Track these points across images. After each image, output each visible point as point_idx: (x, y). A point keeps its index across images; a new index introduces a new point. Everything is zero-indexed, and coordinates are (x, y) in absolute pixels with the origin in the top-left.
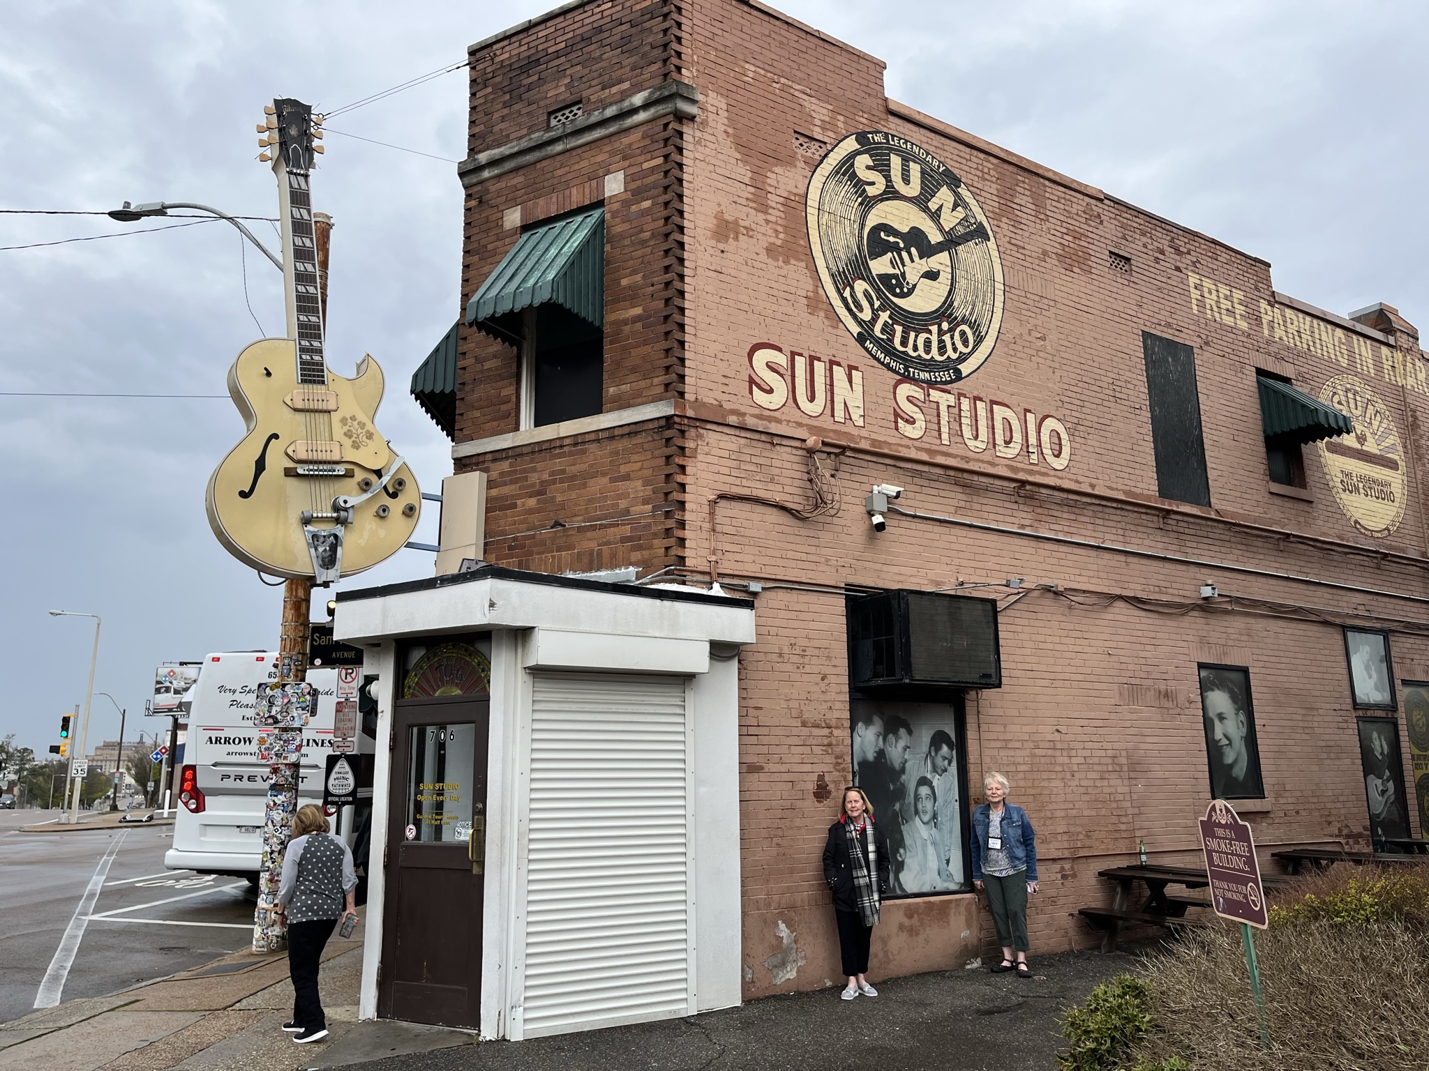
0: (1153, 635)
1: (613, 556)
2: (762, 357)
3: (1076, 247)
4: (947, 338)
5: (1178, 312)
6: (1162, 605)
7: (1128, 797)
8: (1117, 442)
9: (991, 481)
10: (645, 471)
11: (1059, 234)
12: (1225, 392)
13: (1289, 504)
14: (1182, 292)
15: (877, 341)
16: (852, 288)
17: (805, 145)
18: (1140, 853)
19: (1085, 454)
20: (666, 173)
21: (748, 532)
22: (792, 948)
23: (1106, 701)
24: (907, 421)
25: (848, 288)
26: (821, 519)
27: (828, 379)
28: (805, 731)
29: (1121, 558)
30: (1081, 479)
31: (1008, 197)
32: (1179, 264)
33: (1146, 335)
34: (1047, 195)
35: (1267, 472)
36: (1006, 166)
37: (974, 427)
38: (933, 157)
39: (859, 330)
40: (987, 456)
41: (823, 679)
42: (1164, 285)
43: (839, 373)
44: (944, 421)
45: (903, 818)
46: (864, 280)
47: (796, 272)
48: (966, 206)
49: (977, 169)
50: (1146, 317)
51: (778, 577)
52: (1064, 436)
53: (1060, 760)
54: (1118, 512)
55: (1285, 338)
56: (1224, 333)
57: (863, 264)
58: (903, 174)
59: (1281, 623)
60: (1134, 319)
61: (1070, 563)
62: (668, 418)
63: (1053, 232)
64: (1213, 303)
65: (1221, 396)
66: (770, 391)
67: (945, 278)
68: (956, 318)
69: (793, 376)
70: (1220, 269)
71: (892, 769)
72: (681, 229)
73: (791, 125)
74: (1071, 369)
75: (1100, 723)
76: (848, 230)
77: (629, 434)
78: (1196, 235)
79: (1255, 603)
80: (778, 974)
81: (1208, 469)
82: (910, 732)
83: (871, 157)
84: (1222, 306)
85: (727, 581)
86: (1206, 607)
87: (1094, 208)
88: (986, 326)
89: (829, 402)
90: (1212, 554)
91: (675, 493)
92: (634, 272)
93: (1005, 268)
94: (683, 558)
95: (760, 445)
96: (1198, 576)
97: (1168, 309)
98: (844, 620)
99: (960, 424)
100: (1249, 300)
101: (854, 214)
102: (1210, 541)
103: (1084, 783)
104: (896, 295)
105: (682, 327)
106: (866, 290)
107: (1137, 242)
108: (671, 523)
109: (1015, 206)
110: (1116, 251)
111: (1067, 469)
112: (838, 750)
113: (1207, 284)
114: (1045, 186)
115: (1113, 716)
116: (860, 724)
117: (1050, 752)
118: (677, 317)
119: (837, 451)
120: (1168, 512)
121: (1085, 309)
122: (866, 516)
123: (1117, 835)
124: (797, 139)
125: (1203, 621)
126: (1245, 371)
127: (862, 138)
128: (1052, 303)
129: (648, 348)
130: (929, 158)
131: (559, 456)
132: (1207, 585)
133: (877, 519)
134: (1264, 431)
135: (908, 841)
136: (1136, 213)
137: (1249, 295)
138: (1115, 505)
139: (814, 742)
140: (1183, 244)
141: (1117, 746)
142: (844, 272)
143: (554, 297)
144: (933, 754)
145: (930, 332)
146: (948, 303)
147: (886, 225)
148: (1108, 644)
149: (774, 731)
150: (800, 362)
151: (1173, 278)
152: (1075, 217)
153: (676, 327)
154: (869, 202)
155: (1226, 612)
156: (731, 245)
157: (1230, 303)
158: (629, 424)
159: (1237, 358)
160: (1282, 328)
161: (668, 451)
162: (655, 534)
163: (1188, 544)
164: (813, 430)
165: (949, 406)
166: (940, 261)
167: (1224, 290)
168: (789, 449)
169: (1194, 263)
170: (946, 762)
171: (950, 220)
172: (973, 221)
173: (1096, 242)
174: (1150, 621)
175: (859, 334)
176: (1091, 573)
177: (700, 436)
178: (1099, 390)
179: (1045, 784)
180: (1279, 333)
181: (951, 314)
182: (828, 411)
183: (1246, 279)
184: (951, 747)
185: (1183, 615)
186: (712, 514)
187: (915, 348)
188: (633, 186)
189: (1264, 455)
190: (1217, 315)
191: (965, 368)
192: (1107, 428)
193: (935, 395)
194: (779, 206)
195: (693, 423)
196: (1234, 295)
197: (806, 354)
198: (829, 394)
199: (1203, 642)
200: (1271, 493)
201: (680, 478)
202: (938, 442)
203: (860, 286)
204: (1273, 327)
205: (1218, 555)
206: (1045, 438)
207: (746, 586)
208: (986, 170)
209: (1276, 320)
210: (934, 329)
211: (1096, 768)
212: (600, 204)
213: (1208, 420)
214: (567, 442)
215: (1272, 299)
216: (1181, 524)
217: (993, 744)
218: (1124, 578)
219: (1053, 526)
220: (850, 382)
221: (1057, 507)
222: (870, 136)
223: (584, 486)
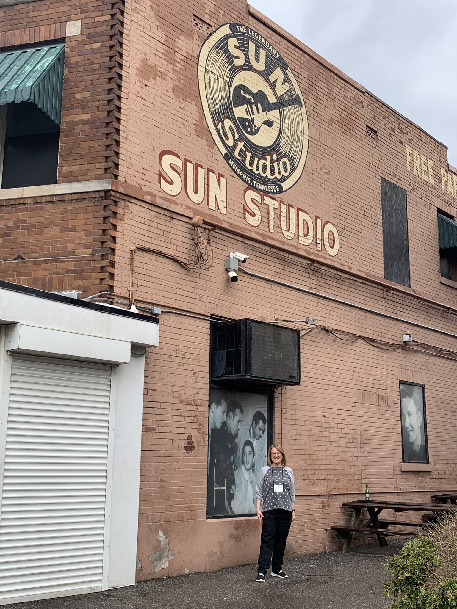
0: (377, 361)
1: (61, 282)
2: (167, 159)
3: (349, 119)
4: (275, 164)
5: (400, 168)
6: (382, 344)
7: (359, 459)
8: (364, 243)
9: (295, 258)
10: (87, 226)
11: (340, 110)
12: (421, 220)
13: (450, 290)
14: (402, 156)
15: (236, 161)
16: (223, 123)
17: (199, 25)
18: (366, 493)
19: (347, 248)
20: (112, 26)
21: (153, 274)
22: (166, 548)
23: (351, 400)
24: (250, 214)
25: (220, 124)
26: (198, 270)
27: (206, 180)
28: (182, 407)
29: (362, 313)
30: (344, 263)
31: (313, 81)
32: (402, 139)
33: (383, 180)
34: (335, 84)
35: (440, 271)
36: (313, 61)
37: (288, 224)
38: (273, 48)
39: (226, 151)
40: (293, 243)
41: (194, 374)
42: (393, 151)
43: (213, 177)
44: (271, 218)
45: (235, 466)
46: (230, 119)
47: (191, 107)
48: (290, 83)
49: (297, 60)
50: (383, 169)
51: (171, 306)
52: (336, 235)
53: (324, 434)
54: (362, 285)
55: (452, 193)
56: (423, 185)
57: (230, 109)
58: (255, 55)
59: (442, 360)
60: (377, 169)
61: (335, 314)
62: (106, 192)
63: (337, 108)
64: (418, 166)
65: (419, 222)
66: (171, 183)
67: (276, 126)
68: (281, 153)
69: (186, 176)
70: (422, 146)
71: (231, 434)
72: (121, 66)
73: (192, 10)
74: (342, 195)
75: (347, 413)
76: (222, 85)
77: (76, 200)
78: (411, 123)
79: (429, 347)
80: (157, 565)
81: (410, 265)
82: (242, 411)
83: (238, 41)
84: (423, 169)
85: (139, 305)
86: (405, 347)
87: (360, 97)
88: (298, 161)
89: (206, 196)
90: (410, 316)
91: (109, 243)
92: (85, 90)
93: (310, 126)
94: (112, 287)
95: (164, 217)
96: (402, 328)
97: (395, 165)
98: (208, 337)
99: (280, 220)
100: (436, 167)
101: (226, 75)
102: (409, 308)
103: (336, 449)
104: (248, 133)
105: (118, 131)
106: (231, 126)
107: (381, 122)
108: (105, 263)
109: (317, 88)
110: (370, 125)
111: (337, 256)
112: (200, 420)
113: (416, 153)
114: (334, 78)
115: (354, 409)
116: (213, 405)
117: (319, 429)
118: (115, 124)
119: (210, 228)
120: (389, 288)
121: (352, 158)
122: (225, 272)
123: (353, 482)
124: (194, 20)
125: (403, 355)
126: (432, 209)
127: (233, 27)
128: (334, 152)
129: (93, 143)
130: (271, 48)
131: (22, 210)
132: (407, 334)
133: (232, 274)
134: (440, 246)
135: (237, 481)
136: (381, 105)
137: (436, 164)
138: (361, 281)
139: (187, 414)
140: (404, 128)
141: (355, 427)
142: (218, 112)
143: (32, 98)
144: (254, 426)
145: (266, 160)
146: (277, 142)
147: (244, 86)
148: (353, 365)
149: (164, 406)
150: (190, 167)
151: (399, 147)
152: (349, 100)
153: (114, 131)
154: (235, 70)
155: (416, 351)
156: (151, 83)
157: (426, 167)
158: (77, 193)
159: (428, 201)
160: (452, 186)
161: (106, 214)
162: (93, 269)
163: (398, 309)
164: (197, 212)
165: (275, 208)
166: (273, 115)
167: (424, 159)
168: (181, 223)
169: (409, 140)
170: (261, 432)
171: (281, 89)
172: (294, 93)
173: (359, 119)
174: (376, 353)
175: (226, 154)
176: (346, 321)
177: (127, 207)
178: (356, 209)
179: (315, 448)
180: (450, 189)
181: (278, 150)
182: (205, 201)
183: (435, 154)
184: (264, 423)
185: (393, 351)
186: (132, 259)
187: (258, 169)
188: (88, 31)
189: (438, 260)
190: (419, 173)
191: (285, 185)
192: (360, 234)
193: (267, 200)
194: (182, 62)
195: (123, 197)
196: (429, 163)
197: (194, 162)
198: (206, 190)
199: (403, 368)
200: (441, 283)
201: (113, 233)
202: (267, 230)
203: (228, 123)
204: (447, 185)
205: (413, 317)
206: (326, 235)
207: (151, 310)
208: (302, 62)
209: (448, 181)
210: (269, 157)
211: (344, 440)
212: (62, 40)
213: (412, 235)
214: (29, 201)
215: (447, 169)
216: (395, 296)
217: (289, 422)
218: (364, 326)
219: (327, 290)
220: (219, 185)
221: (330, 279)
222: (238, 27)
223: (41, 233)
